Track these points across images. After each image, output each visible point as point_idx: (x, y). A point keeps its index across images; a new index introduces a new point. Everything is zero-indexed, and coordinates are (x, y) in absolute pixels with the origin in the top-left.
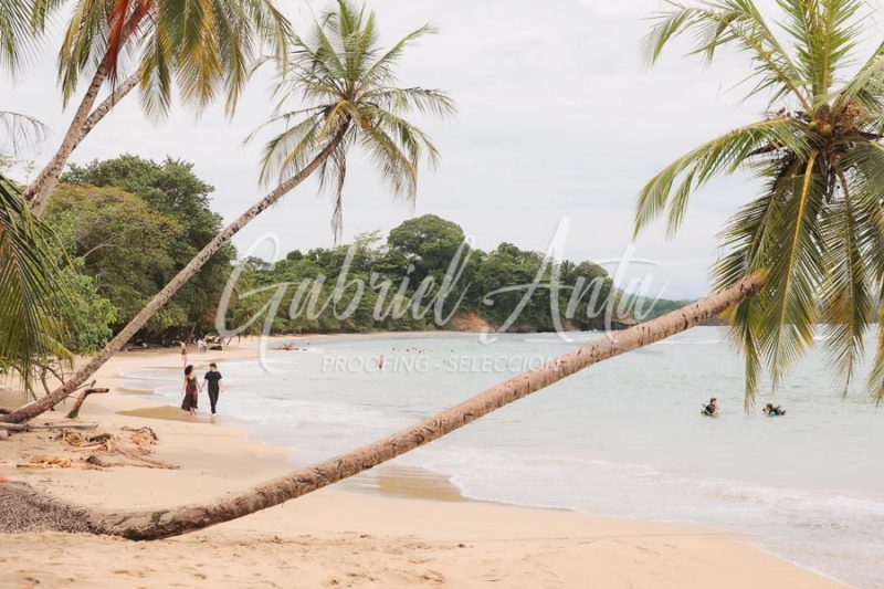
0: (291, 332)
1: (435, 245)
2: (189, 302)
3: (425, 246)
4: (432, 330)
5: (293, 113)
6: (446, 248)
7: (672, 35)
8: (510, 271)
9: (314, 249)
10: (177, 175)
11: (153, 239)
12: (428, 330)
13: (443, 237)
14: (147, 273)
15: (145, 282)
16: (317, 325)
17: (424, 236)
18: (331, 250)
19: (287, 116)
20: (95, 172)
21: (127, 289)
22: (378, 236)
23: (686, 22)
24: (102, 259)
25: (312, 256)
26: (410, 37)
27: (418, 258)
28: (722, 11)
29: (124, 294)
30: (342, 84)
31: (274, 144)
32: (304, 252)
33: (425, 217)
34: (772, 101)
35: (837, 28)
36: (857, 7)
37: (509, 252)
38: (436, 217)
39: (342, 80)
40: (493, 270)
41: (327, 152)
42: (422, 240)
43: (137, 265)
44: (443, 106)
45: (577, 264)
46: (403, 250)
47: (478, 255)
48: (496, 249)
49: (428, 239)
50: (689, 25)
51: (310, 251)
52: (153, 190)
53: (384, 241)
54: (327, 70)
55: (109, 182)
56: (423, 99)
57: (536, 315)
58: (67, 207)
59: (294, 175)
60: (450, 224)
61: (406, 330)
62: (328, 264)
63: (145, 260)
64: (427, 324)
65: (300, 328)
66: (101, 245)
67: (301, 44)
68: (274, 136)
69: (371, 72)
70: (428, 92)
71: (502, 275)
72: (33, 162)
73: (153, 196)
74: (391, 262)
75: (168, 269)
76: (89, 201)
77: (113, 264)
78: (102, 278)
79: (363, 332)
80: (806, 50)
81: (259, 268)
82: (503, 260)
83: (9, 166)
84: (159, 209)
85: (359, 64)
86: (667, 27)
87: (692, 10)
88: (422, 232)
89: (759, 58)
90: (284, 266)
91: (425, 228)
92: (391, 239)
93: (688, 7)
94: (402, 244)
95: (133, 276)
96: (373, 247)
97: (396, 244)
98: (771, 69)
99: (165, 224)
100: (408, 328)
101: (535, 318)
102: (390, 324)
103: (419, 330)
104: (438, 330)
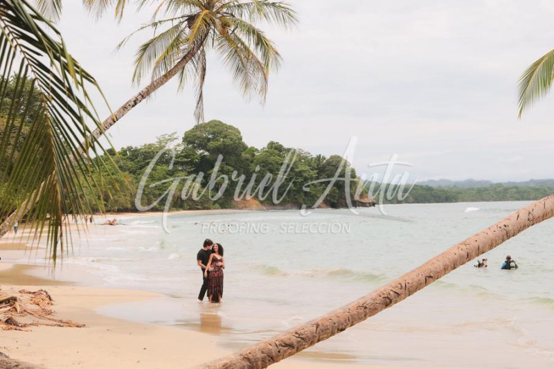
0: (108, 211)
1: (219, 143)
3: (212, 144)
4: (218, 209)
6: (227, 146)
8: (277, 163)
9: (126, 147)
12: (215, 209)
13: (225, 137)
16: (129, 206)
17: (210, 136)
18: (139, 147)
22: (175, 137)
25: (124, 152)
27: (206, 153)
32: (118, 149)
33: (211, 122)
37: (276, 148)
38: (220, 122)
40: (263, 162)
42: (209, 140)
45: (328, 157)
46: (194, 147)
47: (253, 151)
48: (266, 146)
49: (214, 139)
51: (122, 148)
53: (180, 141)
57: (296, 197)
60: (231, 127)
61: (198, 209)
62: (137, 158)
64: (214, 204)
71: (271, 166)
74: (185, 157)
82: (271, 154)
88: (209, 134)
91: (212, 130)
92: (185, 139)
94: (194, 143)
96: (171, 146)
97: (189, 143)
100: (199, 207)
101: (295, 199)
102: (185, 205)
103: (208, 209)
104: (222, 208)
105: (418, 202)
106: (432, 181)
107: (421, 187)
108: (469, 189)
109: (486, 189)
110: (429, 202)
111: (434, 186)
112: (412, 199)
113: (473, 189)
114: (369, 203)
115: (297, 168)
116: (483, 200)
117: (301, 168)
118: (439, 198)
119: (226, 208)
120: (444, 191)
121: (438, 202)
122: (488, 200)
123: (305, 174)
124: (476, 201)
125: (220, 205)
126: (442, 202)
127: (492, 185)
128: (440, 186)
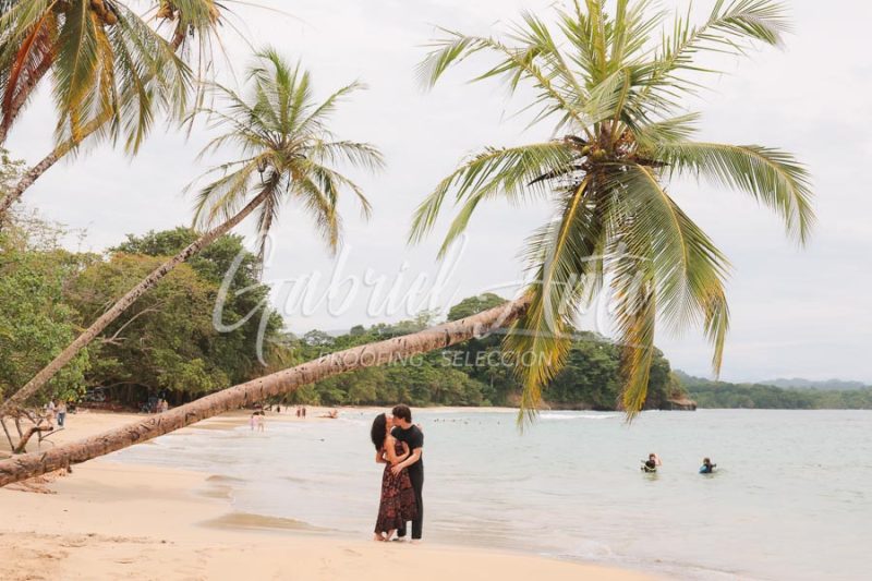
2: (233, 367)
4: (489, 406)
5: (230, 164)
7: (452, 63)
9: (377, 325)
10: (227, 246)
11: (199, 306)
12: (486, 406)
14: (192, 338)
15: (189, 347)
16: (375, 398)
18: (393, 325)
19: (225, 167)
20: (150, 243)
21: (169, 352)
23: (465, 50)
24: (148, 322)
25: (374, 331)
26: (340, 92)
28: (527, 45)
29: (165, 357)
30: (275, 137)
31: (207, 192)
32: (367, 327)
33: (484, 295)
34: (557, 128)
35: (623, 62)
36: (644, 41)
38: (495, 296)
39: (275, 133)
41: (257, 200)
43: (183, 329)
44: (373, 158)
50: (470, 52)
51: (373, 326)
52: (203, 260)
53: (444, 318)
54: (260, 123)
55: (163, 253)
56: (355, 152)
57: (591, 394)
58: (118, 273)
59: (223, 221)
61: (463, 405)
63: (190, 326)
64: (484, 399)
65: (358, 400)
66: (147, 310)
67: (237, 99)
68: (206, 185)
69: (303, 125)
70: (358, 145)
72: (85, 231)
73: (203, 266)
75: (213, 336)
76: (138, 269)
77: (159, 330)
78: (146, 342)
79: (422, 406)
80: (591, 80)
81: (323, 342)
83: (65, 234)
84: (208, 279)
85: (293, 118)
86: (445, 54)
87: (471, 39)
88: (480, 309)
89: (541, 86)
90: (347, 339)
91: (483, 305)
92: (450, 315)
93: (467, 36)
95: (178, 341)
96: (433, 323)
98: (552, 96)
99: (212, 293)
100: (465, 403)
101: (590, 397)
102: (447, 399)
103: (476, 405)
104: (494, 406)
105: (760, 408)
106: (781, 380)
107: (765, 388)
108: (832, 392)
109: (855, 393)
110: (775, 407)
111: (784, 387)
112: (751, 403)
113: (837, 392)
114: (688, 406)
115: (593, 356)
116: (851, 407)
117: (598, 357)
118: (790, 402)
119: (499, 405)
120: (795, 393)
121: (787, 408)
122: (858, 408)
123: (603, 366)
124: (841, 408)
125: (492, 401)
126: (793, 408)
127: (863, 388)
128: (792, 387)
